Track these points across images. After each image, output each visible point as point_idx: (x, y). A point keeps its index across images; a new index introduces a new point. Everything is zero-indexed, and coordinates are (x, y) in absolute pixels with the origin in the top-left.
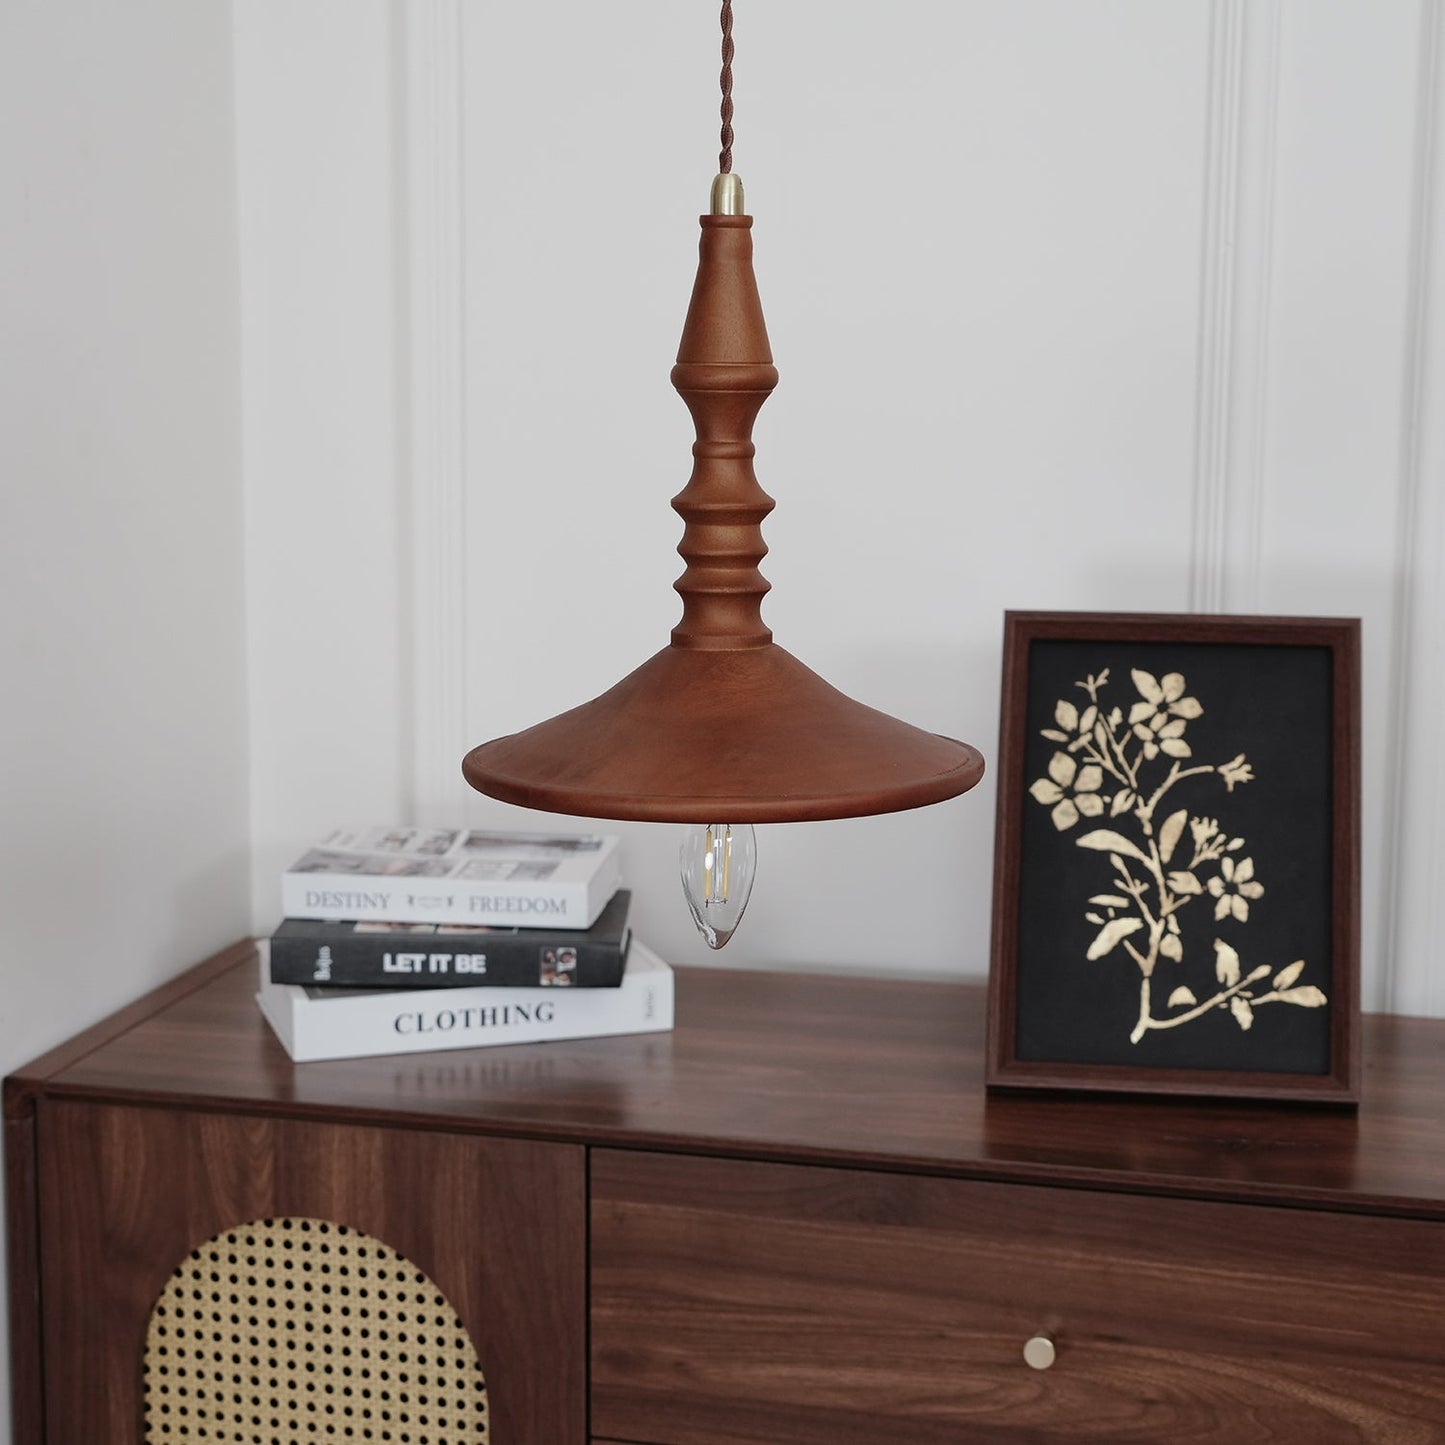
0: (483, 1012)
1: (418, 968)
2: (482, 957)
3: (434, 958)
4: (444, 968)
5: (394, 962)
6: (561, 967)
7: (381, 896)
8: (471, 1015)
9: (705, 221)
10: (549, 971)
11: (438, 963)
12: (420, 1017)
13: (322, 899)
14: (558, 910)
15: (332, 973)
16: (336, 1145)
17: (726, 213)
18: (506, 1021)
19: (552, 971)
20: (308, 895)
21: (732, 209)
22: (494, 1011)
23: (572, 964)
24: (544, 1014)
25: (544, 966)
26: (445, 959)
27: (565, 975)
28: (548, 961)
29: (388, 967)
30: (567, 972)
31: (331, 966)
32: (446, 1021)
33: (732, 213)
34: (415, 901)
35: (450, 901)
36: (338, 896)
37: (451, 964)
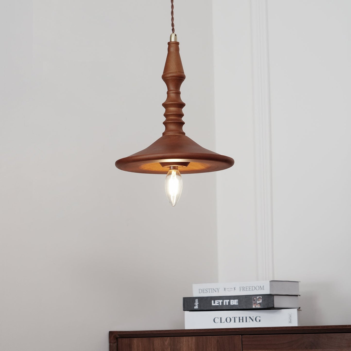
0: (239, 318)
1: (221, 304)
2: (237, 300)
3: (225, 301)
4: (227, 304)
5: (214, 303)
6: (258, 302)
7: (217, 289)
8: (236, 318)
9: (169, 43)
10: (255, 304)
11: (226, 302)
12: (221, 318)
13: (203, 291)
14: (262, 289)
15: (198, 307)
16: (184, 343)
17: (172, 41)
18: (246, 321)
19: (256, 303)
20: (199, 289)
21: (174, 40)
22: (243, 318)
23: (261, 301)
24: (258, 320)
25: (254, 302)
26: (227, 301)
27: (259, 305)
28: (254, 300)
29: (213, 304)
30: (260, 304)
31: (198, 304)
32: (228, 320)
33: (174, 41)
34: (226, 289)
35: (235, 289)
36: (207, 290)
37: (229, 303)
